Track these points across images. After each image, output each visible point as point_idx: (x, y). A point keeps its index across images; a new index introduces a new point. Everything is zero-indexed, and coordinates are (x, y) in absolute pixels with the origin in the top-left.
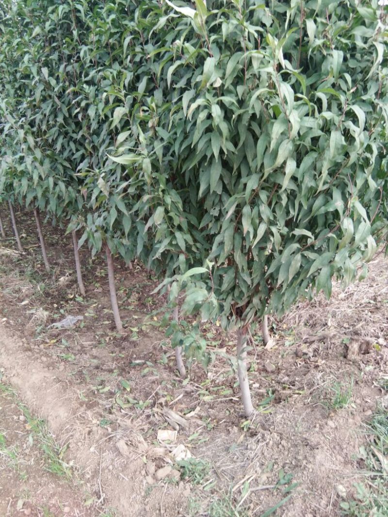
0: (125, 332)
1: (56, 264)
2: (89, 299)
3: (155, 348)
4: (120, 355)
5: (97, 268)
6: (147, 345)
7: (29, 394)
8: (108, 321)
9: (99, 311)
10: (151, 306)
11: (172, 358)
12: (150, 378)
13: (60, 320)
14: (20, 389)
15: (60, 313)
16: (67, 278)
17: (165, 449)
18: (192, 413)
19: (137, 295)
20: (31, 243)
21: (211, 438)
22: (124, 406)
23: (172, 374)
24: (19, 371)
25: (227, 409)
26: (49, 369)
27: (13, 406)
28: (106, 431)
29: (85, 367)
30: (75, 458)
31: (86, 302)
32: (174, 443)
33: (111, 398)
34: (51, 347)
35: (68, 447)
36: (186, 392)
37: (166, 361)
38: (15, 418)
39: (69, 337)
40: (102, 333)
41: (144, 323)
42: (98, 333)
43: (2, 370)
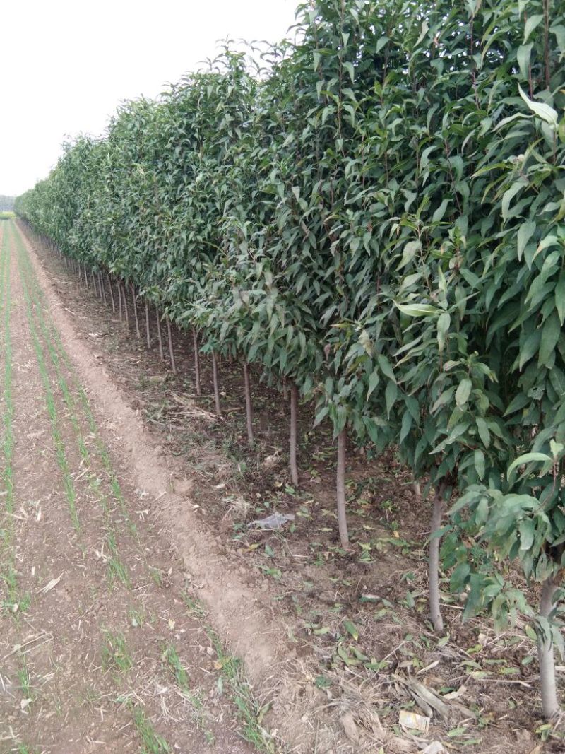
0: (352, 548)
1: (261, 436)
2: (302, 491)
3: (395, 581)
4: (344, 582)
5: (314, 448)
6: (384, 574)
7: (221, 619)
8: (328, 527)
9: (316, 512)
10: (390, 515)
11: (422, 600)
12: (387, 626)
13: (263, 517)
14: (209, 608)
15: (264, 507)
16: (275, 459)
17: (412, 743)
18: (454, 695)
19: (369, 495)
20: (231, 406)
21: (485, 740)
22: (349, 662)
23: (421, 626)
24: (210, 582)
25: (511, 699)
26: (248, 586)
27: (200, 630)
28: (324, 695)
29: (295, 591)
30: (279, 727)
31: (298, 496)
32: (425, 736)
33: (330, 645)
34: (251, 554)
35: (271, 708)
36: (443, 658)
37: (412, 604)
38: (202, 648)
39: (275, 543)
40: (319, 544)
41: (380, 539)
42: (314, 544)
43: (189, 576)
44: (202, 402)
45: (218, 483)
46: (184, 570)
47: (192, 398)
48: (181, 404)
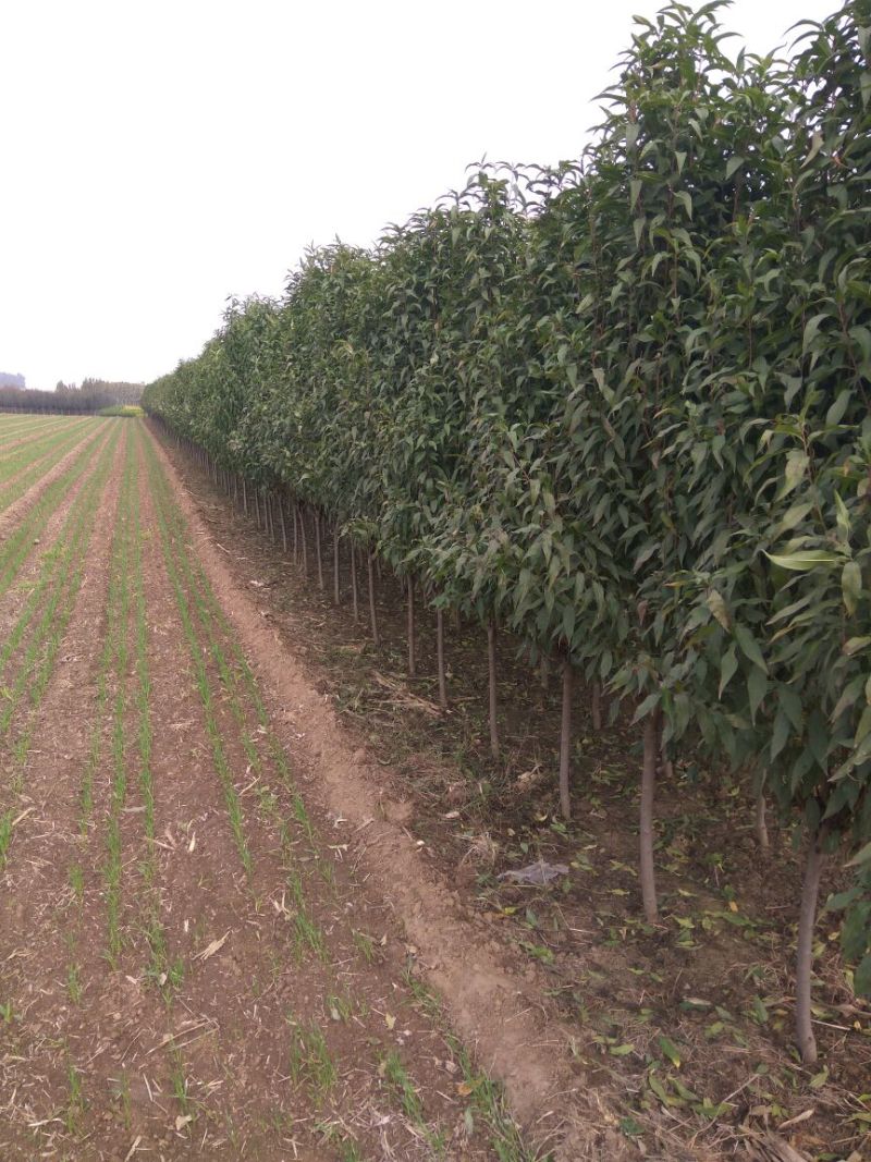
0: (663, 923)
1: (510, 742)
2: (579, 830)
3: (735, 978)
4: (654, 976)
5: (592, 764)
6: (717, 967)
7: (465, 1018)
8: (623, 889)
9: (602, 863)
10: (721, 875)
11: (780, 1012)
12: (727, 1049)
13: (519, 867)
14: (446, 1000)
15: (521, 850)
16: (534, 777)
19: (686, 842)
20: (461, 693)
22: (668, 1101)
23: (781, 1054)
24: (447, 960)
26: (506, 972)
27: (434, 1034)
28: (634, 1148)
29: (576, 984)
31: (572, 837)
33: (637, 1072)
34: (505, 922)
36: (821, 1106)
37: (765, 1017)
38: (438, 1062)
39: (541, 908)
40: (610, 914)
41: (707, 912)
42: (603, 913)
43: (413, 950)
44: (418, 687)
45: (448, 810)
46: (405, 940)
47: (403, 680)
48: (387, 689)
